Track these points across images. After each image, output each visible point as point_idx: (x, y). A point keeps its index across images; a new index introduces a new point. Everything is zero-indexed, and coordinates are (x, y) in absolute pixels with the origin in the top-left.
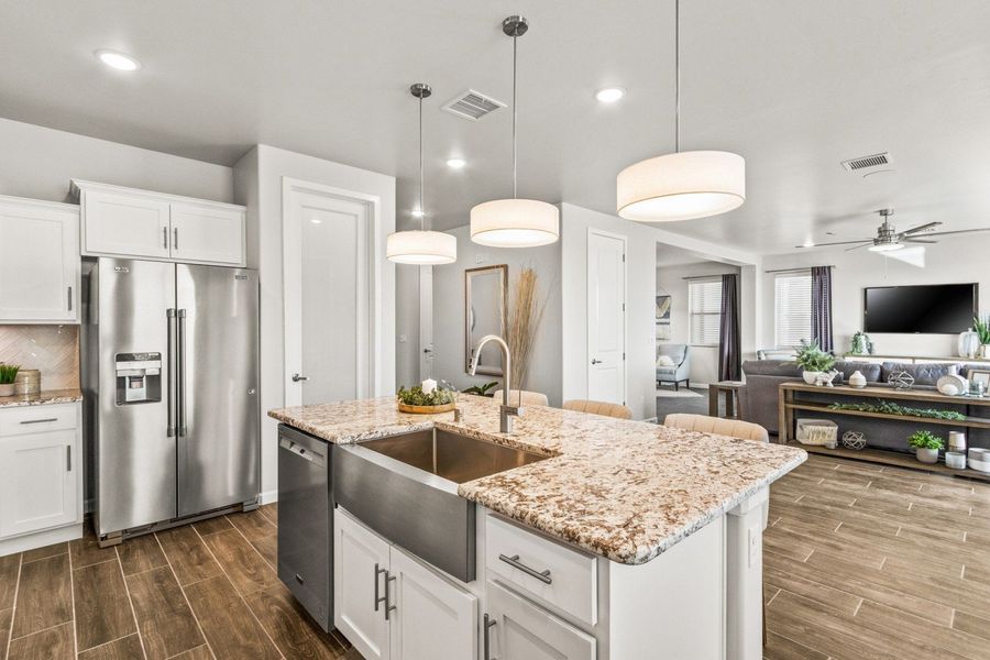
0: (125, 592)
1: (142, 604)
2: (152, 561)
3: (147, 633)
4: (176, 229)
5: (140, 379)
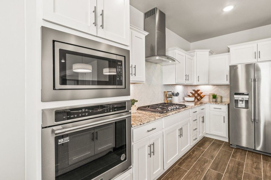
0: (228, 162)
1: (230, 168)
2: (241, 158)
3: (226, 176)
4: (259, 51)
5: (242, 101)
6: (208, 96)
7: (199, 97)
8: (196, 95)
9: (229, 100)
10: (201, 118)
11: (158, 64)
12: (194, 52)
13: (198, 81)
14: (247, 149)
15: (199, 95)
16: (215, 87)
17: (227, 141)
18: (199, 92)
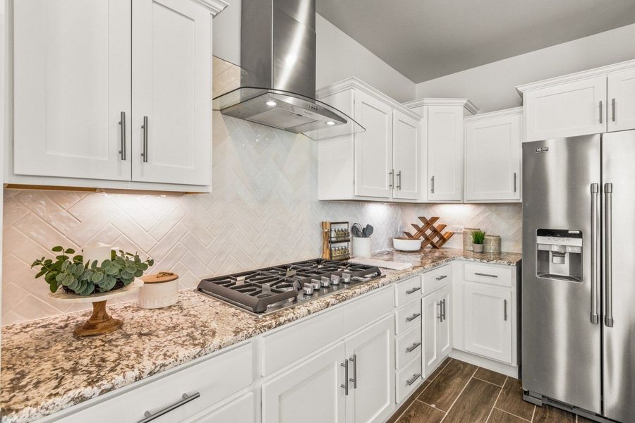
4: (614, 100)
5: (562, 255)
6: (462, 236)
7: (436, 239)
8: (429, 232)
9: (521, 247)
10: (435, 306)
11: (299, 135)
12: (421, 105)
13: (433, 190)
14: (574, 411)
15: (436, 232)
16: (482, 208)
17: (514, 374)
18: (436, 225)
